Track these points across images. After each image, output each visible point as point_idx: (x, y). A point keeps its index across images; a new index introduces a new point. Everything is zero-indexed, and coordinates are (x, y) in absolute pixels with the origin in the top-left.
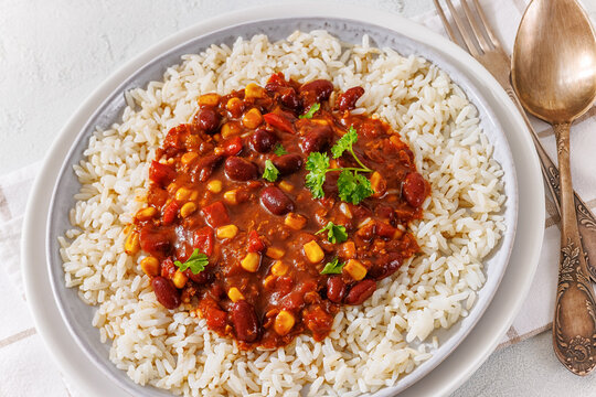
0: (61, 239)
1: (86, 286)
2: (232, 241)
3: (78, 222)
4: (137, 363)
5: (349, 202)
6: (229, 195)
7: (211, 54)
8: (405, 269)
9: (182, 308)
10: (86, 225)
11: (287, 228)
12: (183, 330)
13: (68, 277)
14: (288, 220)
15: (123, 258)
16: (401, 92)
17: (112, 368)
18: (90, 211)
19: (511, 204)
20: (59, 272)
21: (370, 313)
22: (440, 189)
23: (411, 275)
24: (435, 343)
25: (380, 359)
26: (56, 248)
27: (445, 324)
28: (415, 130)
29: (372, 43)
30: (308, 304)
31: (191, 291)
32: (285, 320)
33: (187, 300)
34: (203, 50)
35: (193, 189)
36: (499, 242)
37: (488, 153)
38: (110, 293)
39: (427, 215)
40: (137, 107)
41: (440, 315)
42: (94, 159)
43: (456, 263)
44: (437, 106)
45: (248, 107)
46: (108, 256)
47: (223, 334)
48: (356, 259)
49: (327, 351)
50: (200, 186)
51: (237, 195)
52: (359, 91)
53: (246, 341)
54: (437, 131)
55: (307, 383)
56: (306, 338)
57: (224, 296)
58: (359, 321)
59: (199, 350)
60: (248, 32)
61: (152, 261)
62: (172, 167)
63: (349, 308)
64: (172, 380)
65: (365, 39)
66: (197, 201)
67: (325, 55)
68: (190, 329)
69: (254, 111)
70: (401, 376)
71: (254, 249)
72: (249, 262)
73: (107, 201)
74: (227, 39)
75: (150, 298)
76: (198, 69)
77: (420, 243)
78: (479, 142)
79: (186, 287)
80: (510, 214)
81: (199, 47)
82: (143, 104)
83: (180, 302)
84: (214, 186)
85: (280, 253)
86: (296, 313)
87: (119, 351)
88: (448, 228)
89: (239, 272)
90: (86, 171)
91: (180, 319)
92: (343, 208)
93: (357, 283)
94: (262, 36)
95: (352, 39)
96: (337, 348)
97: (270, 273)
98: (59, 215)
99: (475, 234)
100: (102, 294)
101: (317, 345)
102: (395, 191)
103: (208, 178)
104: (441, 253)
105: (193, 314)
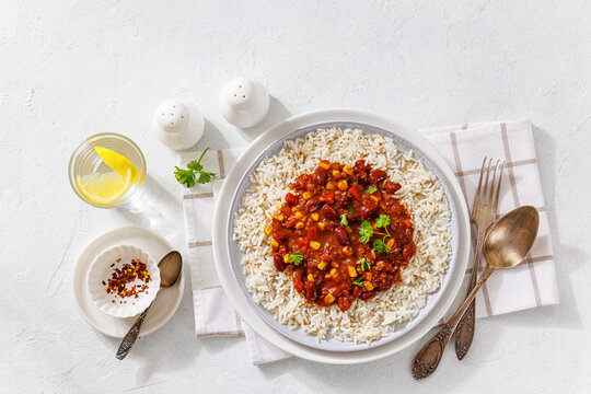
0: (236, 214)
1: (243, 243)
2: (316, 251)
3: (245, 205)
4: (258, 292)
5: (376, 251)
6: (321, 225)
7: (332, 133)
8: (391, 288)
9: (284, 272)
10: (249, 208)
11: (343, 253)
12: (282, 282)
13: (234, 235)
14: (345, 249)
15: (263, 235)
17: (245, 290)
18: (252, 201)
19: (449, 271)
20: (231, 232)
21: (369, 305)
22: (420, 253)
23: (394, 291)
24: (393, 329)
25: (367, 330)
26: (232, 218)
28: (419, 214)
29: (413, 155)
30: (343, 295)
31: (290, 267)
32: (330, 298)
33: (287, 270)
34: (329, 129)
35: (305, 214)
36: (438, 289)
37: (448, 240)
38: (253, 250)
39: (410, 265)
41: (400, 317)
42: (261, 174)
43: (415, 292)
44: (433, 205)
45: (342, 178)
46: (256, 231)
47: (300, 292)
48: (371, 282)
49: (345, 316)
50: (308, 214)
52: (398, 186)
53: (309, 299)
54: (428, 219)
55: (331, 327)
56: (337, 308)
57: (305, 276)
58: (363, 308)
59: (287, 293)
60: (354, 126)
61: (277, 244)
62: (297, 198)
63: (361, 301)
64: (271, 306)
65: (411, 151)
66: (305, 223)
67: (388, 154)
68: (285, 282)
69: (345, 182)
70: (373, 340)
71: (324, 261)
72: (321, 266)
73: (261, 199)
74: (343, 126)
75: (270, 260)
76: (323, 139)
79: (289, 264)
80: (448, 277)
81: (327, 127)
83: (284, 270)
84: (315, 217)
85: (337, 266)
86: (336, 297)
87: (251, 282)
88: (418, 275)
89: (315, 268)
91: (282, 276)
92: (373, 253)
93: (368, 292)
94: (361, 131)
95: (404, 149)
96: (349, 315)
97: (330, 273)
99: (429, 283)
101: (341, 312)
102: (399, 249)
103: (314, 212)
104: (410, 284)
105: (288, 277)
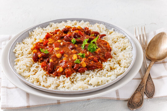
0: (18, 43)
1: (17, 53)
2: (57, 51)
3: (24, 42)
5: (89, 51)
8: (97, 70)
9: (37, 62)
10: (25, 43)
12: (35, 66)
13: (14, 50)
14: (73, 51)
15: (30, 50)
16: (115, 40)
20: (13, 48)
21: (82, 75)
22: (115, 59)
26: (15, 44)
27: (100, 83)
29: (114, 30)
30: (68, 68)
31: (41, 59)
32: (60, 69)
33: (39, 61)
34: (73, 21)
35: (54, 40)
36: (124, 73)
37: (131, 56)
39: (108, 61)
40: (51, 26)
41: (100, 81)
42: (35, 32)
43: (109, 73)
44: (123, 44)
46: (26, 49)
47: (44, 69)
48: (85, 62)
49: (67, 80)
50: (56, 40)
51: (63, 43)
52: (105, 35)
53: (49, 72)
54: (120, 49)
56: (64, 76)
57: (48, 62)
61: (36, 51)
62: (52, 36)
63: (78, 73)
65: (113, 29)
66: (53, 42)
67: (101, 29)
68: (37, 67)
69: (77, 31)
71: (61, 53)
72: (58, 55)
73: (33, 40)
77: (103, 67)
78: (130, 54)
79: (41, 58)
82: (53, 25)
83: (38, 61)
84: (59, 41)
85: (67, 56)
86: (64, 68)
87: (17, 66)
88: (112, 66)
89: (55, 57)
90: (32, 33)
91: (36, 64)
92: (88, 53)
93: (82, 67)
94: (88, 22)
95: (110, 29)
96: (70, 81)
97: (62, 59)
98: (20, 38)
100: (20, 55)
101: (66, 78)
102: (102, 54)
103: (58, 39)
105: (39, 64)
